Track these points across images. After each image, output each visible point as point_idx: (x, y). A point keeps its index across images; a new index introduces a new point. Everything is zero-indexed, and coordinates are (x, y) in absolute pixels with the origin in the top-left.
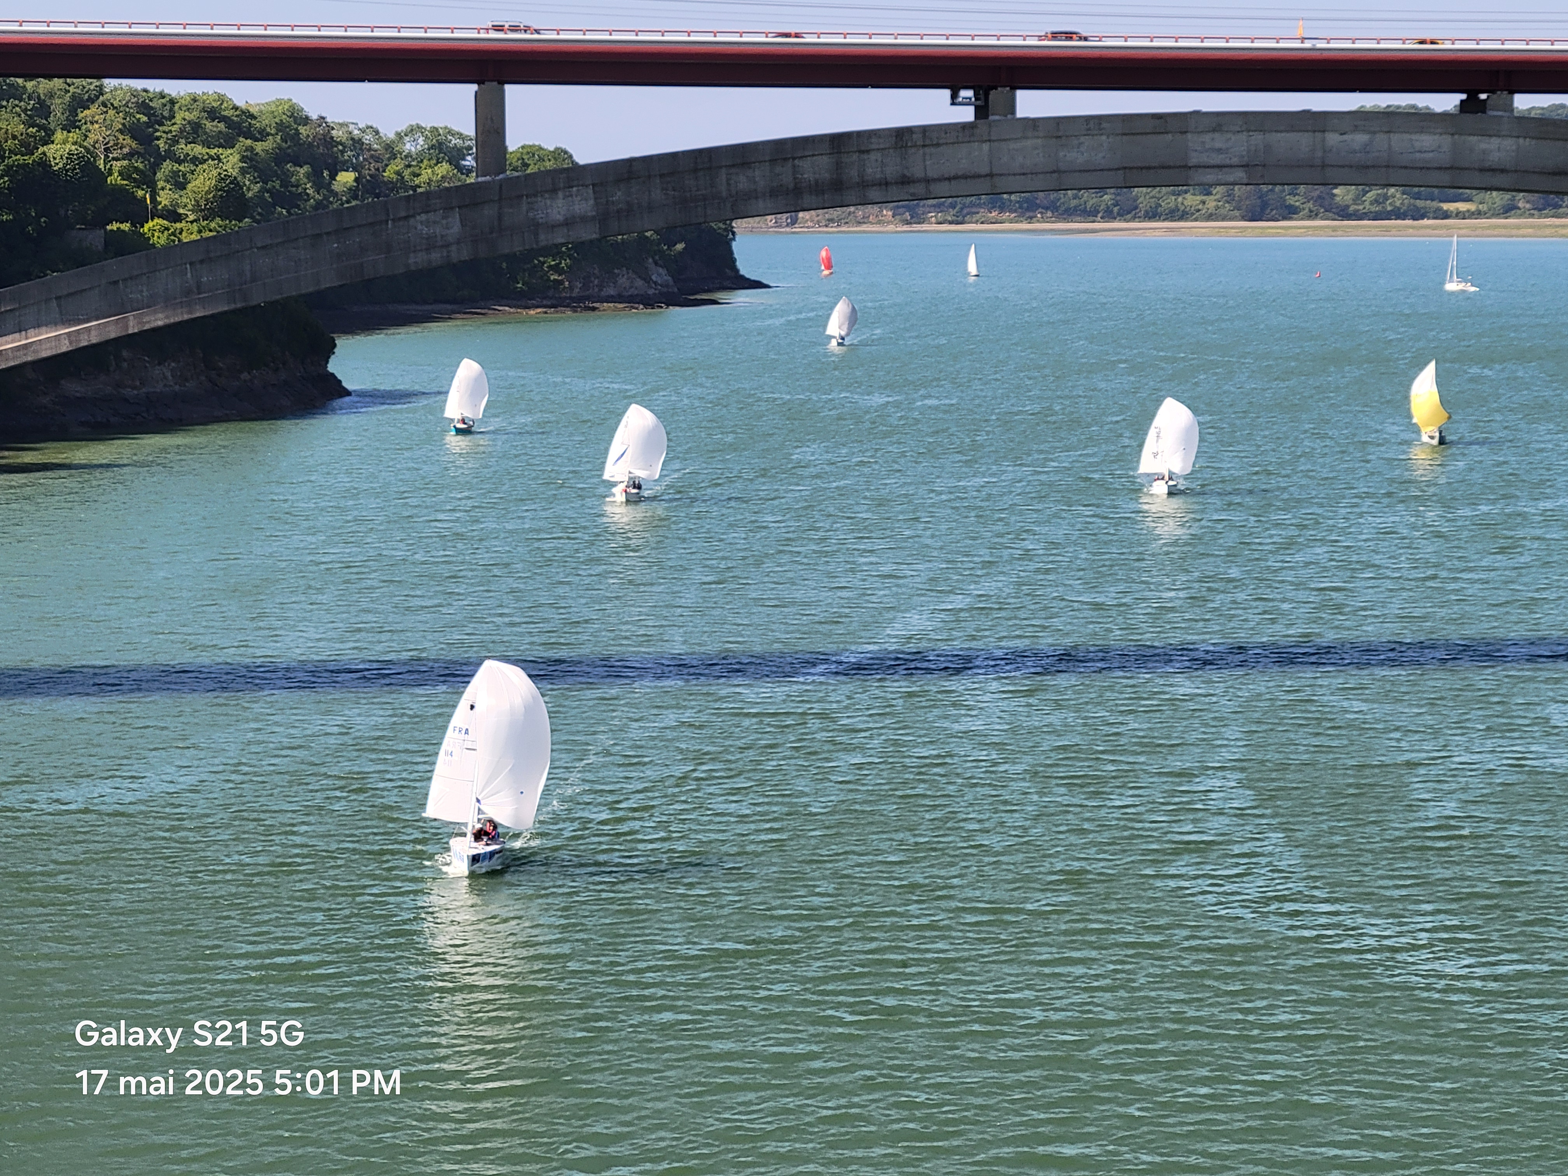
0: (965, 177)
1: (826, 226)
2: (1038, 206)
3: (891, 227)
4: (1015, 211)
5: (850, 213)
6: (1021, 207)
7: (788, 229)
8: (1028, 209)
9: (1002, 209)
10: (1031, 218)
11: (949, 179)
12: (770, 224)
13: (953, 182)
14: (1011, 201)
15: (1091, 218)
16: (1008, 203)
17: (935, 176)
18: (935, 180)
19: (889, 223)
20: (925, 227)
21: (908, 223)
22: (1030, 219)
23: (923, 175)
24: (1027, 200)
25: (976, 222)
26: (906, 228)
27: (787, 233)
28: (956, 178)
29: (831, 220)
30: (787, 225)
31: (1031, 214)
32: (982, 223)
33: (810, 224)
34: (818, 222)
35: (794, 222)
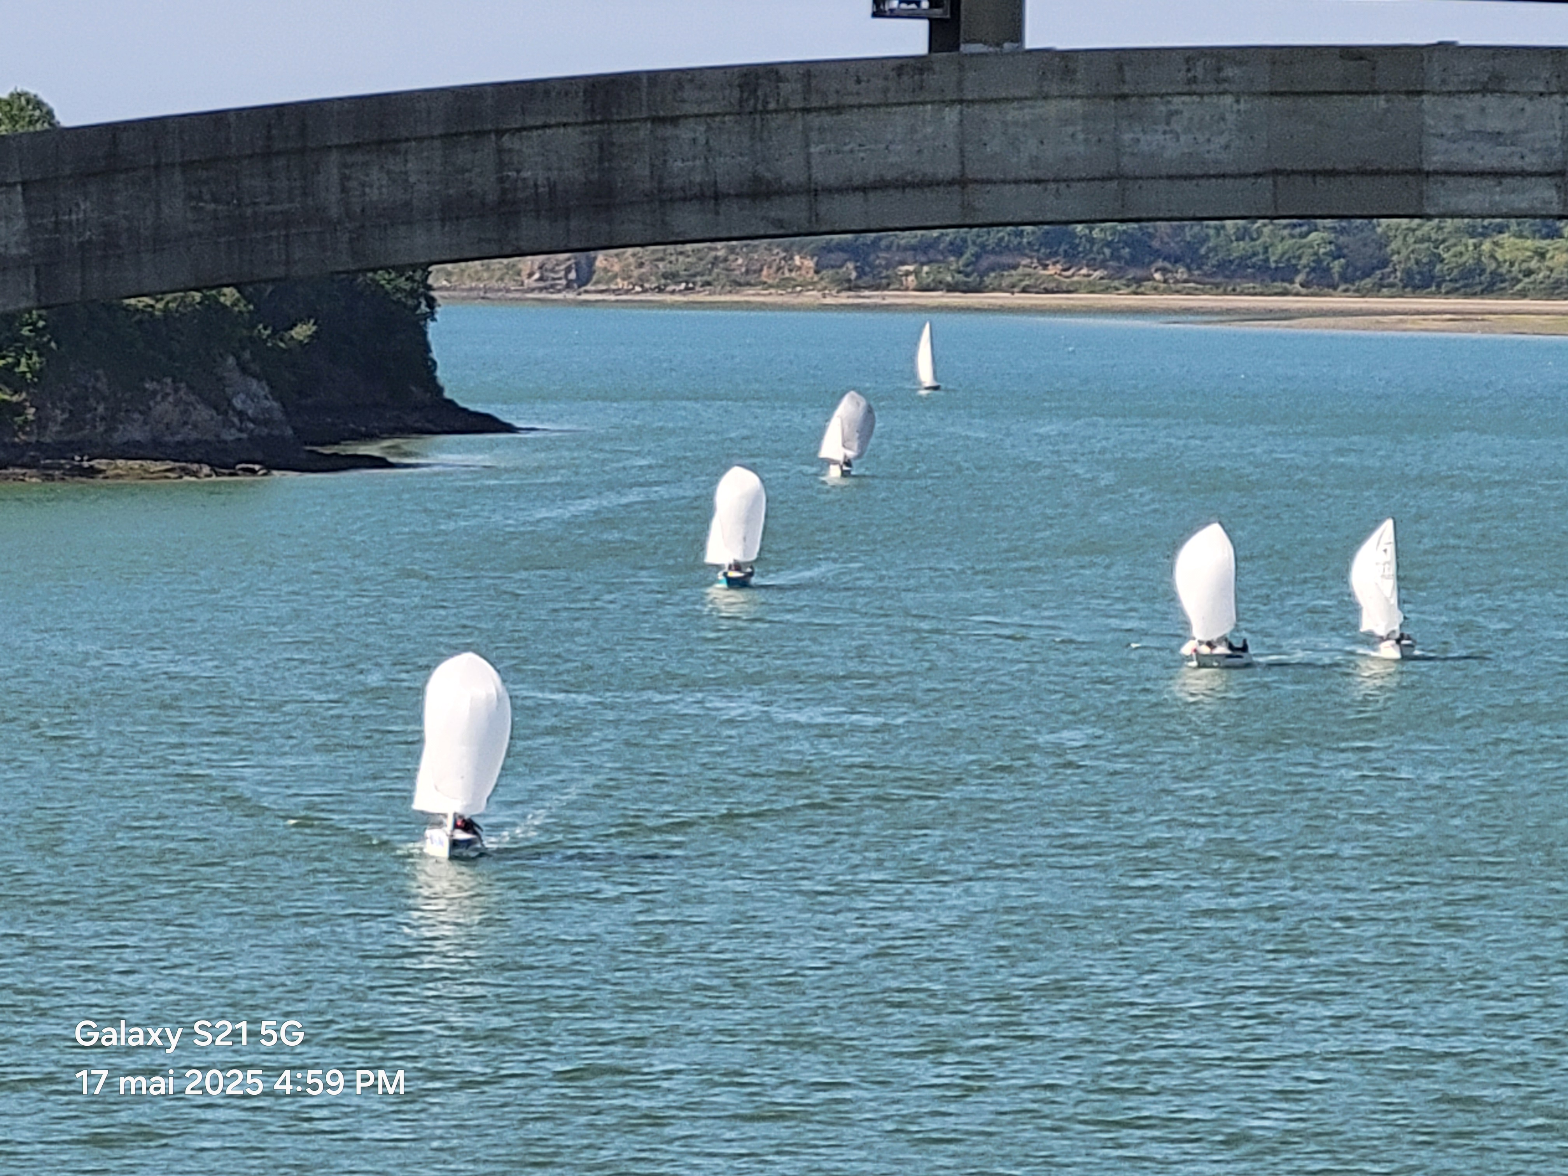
0: (902, 185)
1: (660, 290)
2: (1157, 254)
3: (811, 296)
4: (1103, 265)
5: (715, 261)
6: (1115, 256)
7: (571, 296)
8: (1133, 261)
9: (1072, 258)
10: (1139, 281)
11: (863, 189)
12: (530, 282)
13: (871, 195)
14: (1092, 241)
15: (1279, 285)
16: (1084, 245)
17: (832, 181)
18: (830, 191)
19: (806, 285)
20: (891, 297)
21: (852, 287)
22: (1137, 285)
23: (803, 178)
24: (1130, 241)
25: (1011, 288)
26: (845, 298)
27: (565, 301)
28: (881, 185)
29: (672, 277)
30: (569, 286)
31: (1139, 273)
32: (1024, 290)
33: (621, 284)
34: (641, 280)
35: (584, 278)
